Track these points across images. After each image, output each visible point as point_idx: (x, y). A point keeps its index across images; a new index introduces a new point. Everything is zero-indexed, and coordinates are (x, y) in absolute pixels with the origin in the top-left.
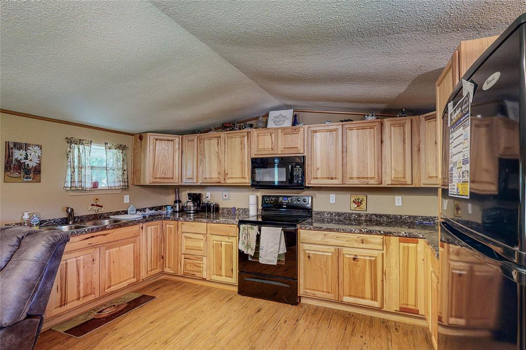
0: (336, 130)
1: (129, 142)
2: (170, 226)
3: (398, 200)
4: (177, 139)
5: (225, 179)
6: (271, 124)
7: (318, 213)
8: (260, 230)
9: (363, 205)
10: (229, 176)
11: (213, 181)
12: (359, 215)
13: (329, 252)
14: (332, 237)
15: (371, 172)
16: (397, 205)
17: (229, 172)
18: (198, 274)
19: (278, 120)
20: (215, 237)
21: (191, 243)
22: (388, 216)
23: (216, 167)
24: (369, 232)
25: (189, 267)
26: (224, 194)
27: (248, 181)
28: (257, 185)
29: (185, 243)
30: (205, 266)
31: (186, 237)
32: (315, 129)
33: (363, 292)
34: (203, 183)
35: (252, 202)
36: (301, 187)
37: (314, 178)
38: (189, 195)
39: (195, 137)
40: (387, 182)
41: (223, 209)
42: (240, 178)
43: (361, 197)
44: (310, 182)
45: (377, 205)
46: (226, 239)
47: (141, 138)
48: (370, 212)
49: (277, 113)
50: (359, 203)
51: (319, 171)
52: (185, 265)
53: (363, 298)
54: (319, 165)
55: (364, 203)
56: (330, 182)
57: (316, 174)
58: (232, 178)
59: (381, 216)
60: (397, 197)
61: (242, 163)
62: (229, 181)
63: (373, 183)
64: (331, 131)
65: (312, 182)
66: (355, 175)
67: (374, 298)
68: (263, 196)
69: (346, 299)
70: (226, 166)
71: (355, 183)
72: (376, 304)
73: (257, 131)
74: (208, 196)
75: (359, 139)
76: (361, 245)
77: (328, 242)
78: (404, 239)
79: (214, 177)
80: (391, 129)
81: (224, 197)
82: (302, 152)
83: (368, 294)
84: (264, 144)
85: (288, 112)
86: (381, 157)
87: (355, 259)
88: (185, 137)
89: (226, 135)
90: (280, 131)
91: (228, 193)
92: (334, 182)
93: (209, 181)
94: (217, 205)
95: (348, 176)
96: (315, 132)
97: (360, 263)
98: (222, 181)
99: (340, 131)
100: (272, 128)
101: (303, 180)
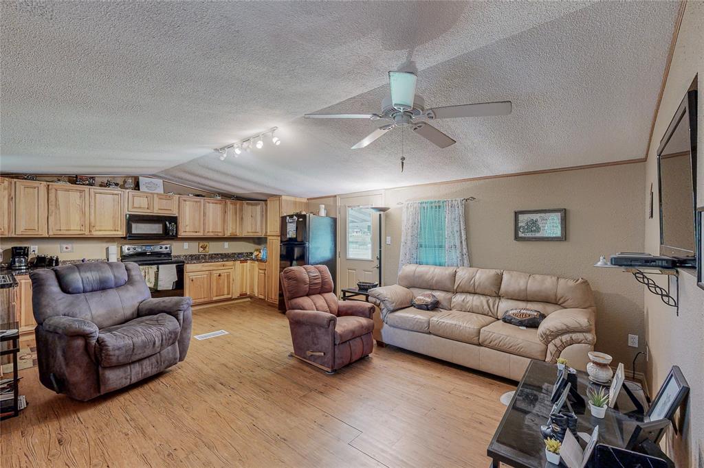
0: (200, 202)
3: (226, 244)
5: (90, 231)
6: (143, 188)
7: (176, 257)
9: (207, 249)
10: (97, 228)
12: (205, 255)
13: (204, 275)
15: (219, 229)
16: (226, 247)
17: (97, 225)
19: (150, 186)
22: (221, 254)
23: (77, 219)
24: (227, 261)
26: (65, 246)
27: (122, 232)
28: (130, 236)
32: (185, 199)
33: (224, 292)
34: (54, 235)
35: (113, 253)
36: (175, 237)
37: (184, 232)
40: (228, 234)
42: (111, 230)
43: (206, 243)
44: (182, 234)
45: (213, 248)
48: (210, 252)
49: (148, 180)
50: (204, 248)
51: (188, 228)
53: (223, 295)
54: (187, 223)
56: (195, 234)
57: (185, 228)
58: (100, 230)
59: (218, 254)
61: (114, 219)
62: (96, 234)
63: (220, 235)
64: (196, 202)
66: (211, 230)
69: (215, 299)
70: (92, 220)
71: (210, 235)
72: (230, 296)
73: (132, 192)
74: (35, 250)
75: (213, 209)
76: (223, 268)
77: (204, 269)
78: (242, 262)
79: (75, 228)
80: (230, 206)
81: (65, 249)
82: (175, 213)
83: (226, 293)
84: (140, 204)
85: (160, 182)
86: (224, 221)
87: (219, 275)
88: (20, 183)
89: (92, 191)
90: (155, 196)
91: (69, 246)
92: (197, 234)
93: (64, 233)
94: (57, 259)
95: (207, 231)
96: (185, 201)
97: (222, 277)
98: (87, 233)
99: (202, 203)
100: (147, 193)
101: (177, 233)
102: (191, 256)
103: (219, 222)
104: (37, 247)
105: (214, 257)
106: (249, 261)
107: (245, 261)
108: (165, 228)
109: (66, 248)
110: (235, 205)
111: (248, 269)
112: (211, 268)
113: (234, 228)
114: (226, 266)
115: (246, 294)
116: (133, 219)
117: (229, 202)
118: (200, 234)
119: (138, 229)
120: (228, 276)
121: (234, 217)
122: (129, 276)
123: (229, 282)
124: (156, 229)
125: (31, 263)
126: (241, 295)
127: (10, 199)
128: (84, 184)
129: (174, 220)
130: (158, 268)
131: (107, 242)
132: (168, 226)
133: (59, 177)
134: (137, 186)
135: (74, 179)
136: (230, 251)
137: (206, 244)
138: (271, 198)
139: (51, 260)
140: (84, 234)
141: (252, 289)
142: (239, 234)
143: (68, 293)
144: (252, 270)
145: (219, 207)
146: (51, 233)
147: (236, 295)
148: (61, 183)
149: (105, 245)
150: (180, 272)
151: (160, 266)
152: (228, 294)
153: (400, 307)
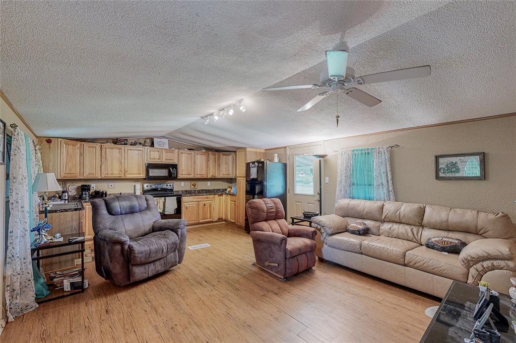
3: (209, 183)
5: (125, 174)
6: (156, 145)
9: (196, 187)
10: (128, 173)
11: (113, 175)
12: (195, 191)
13: (195, 204)
14: (196, 198)
15: (204, 173)
16: (209, 185)
17: (129, 170)
19: (160, 143)
22: (206, 190)
23: (117, 167)
26: (110, 184)
27: (143, 176)
28: (148, 178)
33: (207, 216)
35: (138, 189)
36: (175, 178)
37: (181, 174)
40: (210, 176)
42: (137, 174)
44: (180, 176)
45: (201, 186)
47: (49, 141)
48: (198, 189)
49: (159, 140)
50: (194, 185)
53: (207, 219)
54: (183, 169)
55: (196, 185)
56: (189, 176)
57: (183, 172)
58: (130, 174)
59: (203, 190)
62: (128, 176)
63: (205, 177)
64: (189, 154)
66: (198, 173)
69: (201, 221)
70: (126, 167)
71: (199, 177)
72: (211, 220)
73: (148, 149)
74: (94, 187)
75: (200, 158)
76: (207, 200)
77: (194, 200)
78: (220, 195)
79: (116, 173)
80: (211, 157)
82: (175, 162)
83: (209, 217)
84: (154, 156)
85: (166, 141)
86: (207, 167)
87: (204, 205)
88: (86, 144)
89: (126, 148)
90: (164, 150)
91: (113, 184)
92: (190, 176)
93: (110, 176)
94: (106, 192)
95: (196, 174)
96: (182, 153)
97: (206, 206)
98: (123, 176)
99: (193, 154)
100: (159, 148)
101: (177, 175)
102: (186, 191)
103: (204, 167)
104: (94, 185)
105: (201, 192)
106: (224, 195)
107: (221, 195)
108: (170, 172)
109: (111, 186)
110: (215, 155)
111: (224, 200)
112: (199, 200)
113: (214, 171)
114: (209, 198)
115: (222, 219)
116: (150, 166)
117: (210, 153)
118: (191, 176)
119: (154, 173)
120: (210, 205)
121: (214, 164)
122: (147, 204)
123: (210, 210)
124: (163, 173)
125: (92, 195)
126: (219, 219)
127: (81, 155)
128: (121, 144)
129: (175, 166)
130: (165, 199)
131: (135, 182)
132: (171, 170)
133: (107, 140)
134: (152, 145)
135: (116, 141)
136: (211, 188)
137: (195, 182)
138: (239, 150)
139: (103, 193)
140: (121, 177)
141: (226, 215)
142: (217, 177)
143: (112, 215)
144: (226, 201)
145: (204, 157)
146: (102, 176)
147: (216, 219)
148: (108, 144)
149: (133, 184)
150: (179, 202)
151: (166, 198)
152: (210, 218)
153: (337, 232)
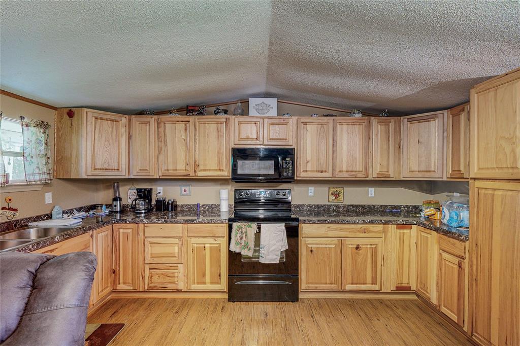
0: (327, 124)
1: (50, 117)
2: (125, 231)
3: (371, 191)
4: (124, 120)
5: (195, 171)
6: (252, 112)
7: (297, 206)
8: (259, 228)
9: (341, 197)
10: (201, 167)
11: (178, 173)
12: (338, 207)
13: (332, 244)
14: (336, 230)
15: (359, 167)
16: (371, 196)
17: (201, 163)
18: (171, 286)
19: (261, 108)
20: (193, 240)
21: (158, 250)
22: (363, 207)
23: (183, 157)
24: (372, 222)
25: (156, 279)
26: (183, 188)
27: (227, 173)
28: (237, 178)
29: (149, 250)
30: (181, 275)
31: (151, 243)
32: (306, 121)
33: (365, 277)
34: (163, 176)
35: (225, 198)
36: (291, 180)
37: (303, 171)
38: (139, 190)
39: (152, 119)
40: (373, 175)
41: (182, 206)
42: (216, 170)
44: (301, 174)
45: (352, 196)
46: (212, 240)
47: (71, 114)
49: (259, 100)
50: (337, 195)
51: (309, 165)
52: (151, 277)
53: (364, 284)
54: (309, 158)
55: (341, 195)
57: (306, 166)
58: (205, 170)
59: (357, 206)
60: (370, 189)
61: (219, 153)
62: (201, 174)
63: (361, 176)
64: (322, 124)
65: (301, 175)
66: (344, 169)
67: (374, 282)
68: (236, 191)
69: (349, 287)
70: (197, 157)
71: (345, 176)
72: (377, 287)
73: (238, 119)
75: (348, 134)
76: (363, 235)
77: (331, 234)
78: (401, 226)
79: (180, 167)
80: (378, 129)
81: (183, 192)
82: (291, 143)
83: (369, 280)
84: (248, 133)
85: (273, 102)
86: (367, 153)
87: (357, 248)
88: (136, 119)
90: (266, 120)
91: (187, 188)
92: (324, 175)
93: (172, 174)
95: (338, 170)
96: (306, 124)
97: (362, 252)
98: (192, 174)
99: (331, 125)
100: (257, 117)
101: (293, 173)
102: (318, 206)
103: (358, 154)
104: (162, 188)
105: (351, 211)
106: (414, 227)
107: (407, 225)
108: (277, 167)
109: (185, 191)
110: (387, 124)
111: (414, 241)
112: (342, 234)
113: (385, 163)
114: (370, 232)
115: (409, 288)
116: (240, 154)
117: (374, 120)
118: (327, 175)
119: (247, 167)
120: (374, 251)
121: (385, 147)
123: (374, 262)
124: (266, 168)
126: (398, 288)
127: (130, 136)
128: (193, 115)
129: (289, 154)
132: (282, 163)
134: (246, 111)
137: (339, 189)
139: (168, 203)
140: (188, 175)
141: (422, 281)
142: (393, 175)
144: (422, 247)
145: (358, 130)
147: (389, 287)
151: (262, 225)
152: (375, 284)
